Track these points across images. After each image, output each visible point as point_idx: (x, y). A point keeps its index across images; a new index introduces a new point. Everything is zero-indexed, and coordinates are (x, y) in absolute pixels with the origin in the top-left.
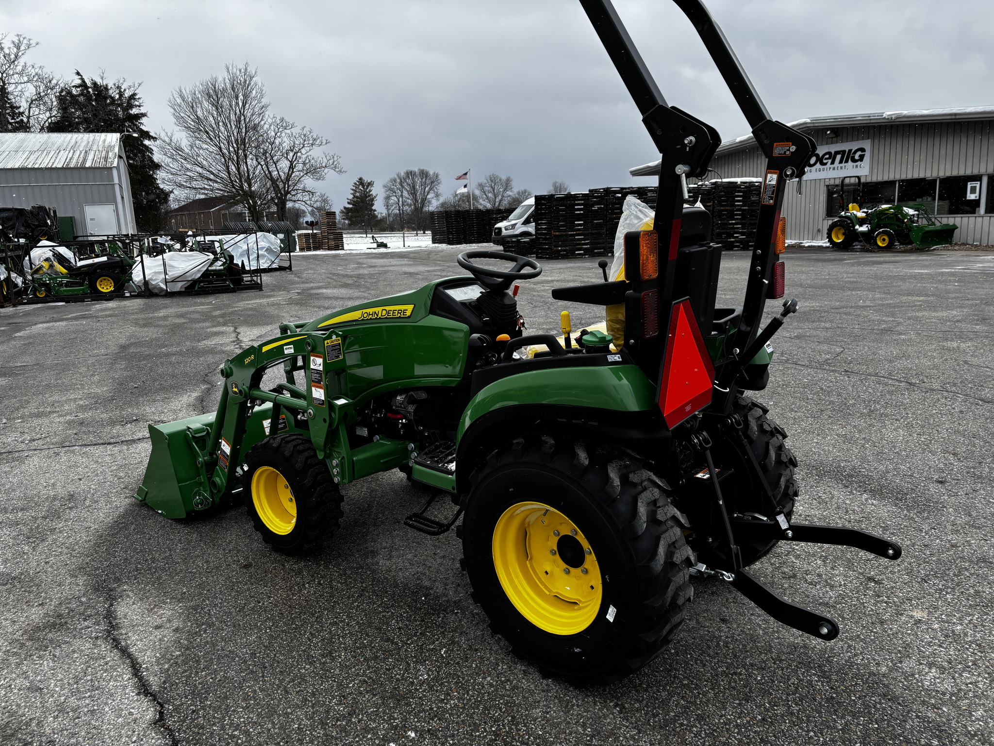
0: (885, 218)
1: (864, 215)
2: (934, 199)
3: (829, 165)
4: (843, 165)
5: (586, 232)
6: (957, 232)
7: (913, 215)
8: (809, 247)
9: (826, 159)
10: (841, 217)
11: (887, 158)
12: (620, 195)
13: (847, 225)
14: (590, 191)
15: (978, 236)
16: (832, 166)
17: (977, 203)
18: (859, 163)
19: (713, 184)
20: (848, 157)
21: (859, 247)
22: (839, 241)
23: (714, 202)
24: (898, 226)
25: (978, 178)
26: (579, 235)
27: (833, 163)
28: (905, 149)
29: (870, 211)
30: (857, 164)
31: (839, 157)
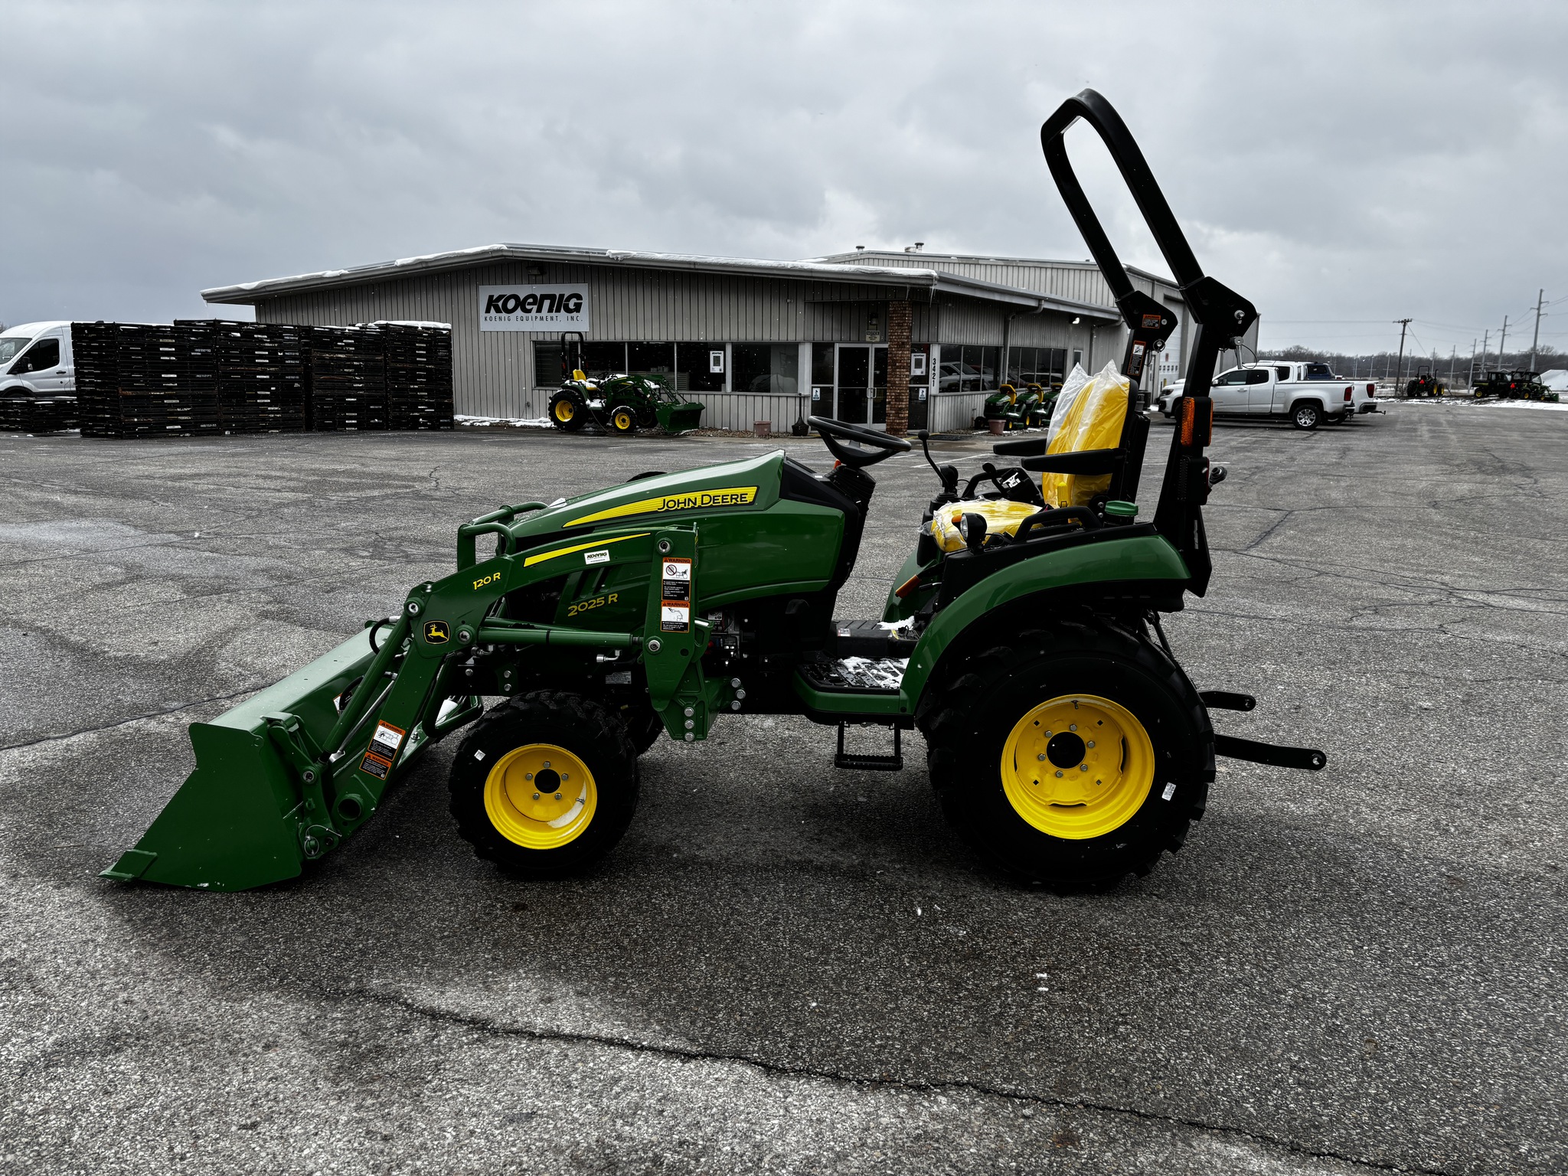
0: (621, 392)
1: (594, 386)
2: (672, 370)
3: (534, 313)
4: (554, 314)
5: (182, 393)
6: (703, 411)
7: (655, 389)
8: (522, 427)
9: (529, 304)
10: (566, 387)
11: (611, 310)
12: (238, 335)
13: (574, 398)
14: (176, 322)
15: (726, 419)
16: (538, 315)
17: (721, 377)
18: (575, 314)
19: (381, 327)
20: (559, 304)
21: (591, 429)
22: (566, 420)
23: (386, 356)
24: (638, 403)
25: (721, 347)
26: (170, 397)
27: (539, 310)
28: (633, 301)
29: (602, 381)
30: (572, 314)
31: (547, 303)
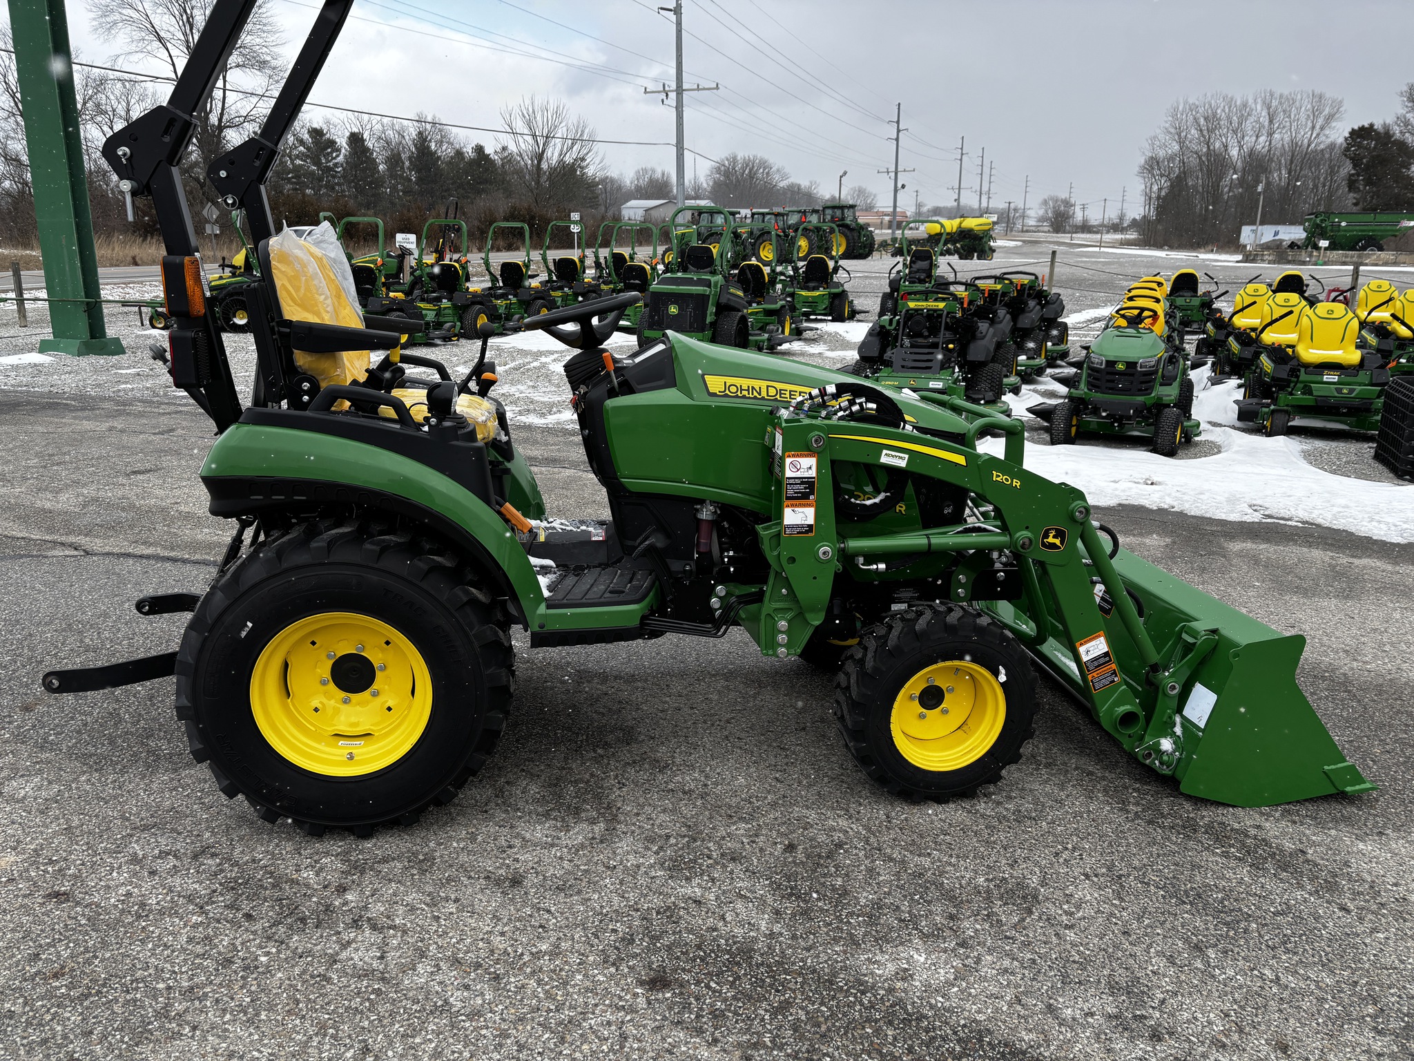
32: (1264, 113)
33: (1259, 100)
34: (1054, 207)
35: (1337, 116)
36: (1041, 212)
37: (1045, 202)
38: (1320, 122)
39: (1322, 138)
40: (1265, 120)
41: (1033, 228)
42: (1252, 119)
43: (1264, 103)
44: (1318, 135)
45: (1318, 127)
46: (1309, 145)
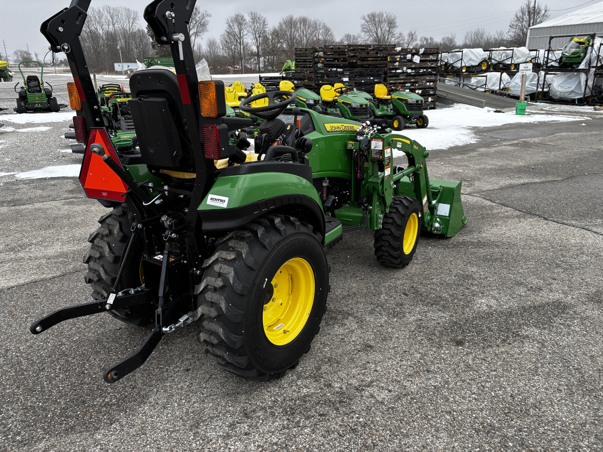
32: (109, 16)
33: (105, 10)
34: (21, 55)
35: (137, 18)
36: (15, 58)
37: (16, 53)
38: (131, 21)
39: (134, 27)
40: (109, 18)
41: (13, 66)
42: (104, 18)
43: (107, 11)
44: (132, 25)
45: (131, 23)
46: (130, 30)
